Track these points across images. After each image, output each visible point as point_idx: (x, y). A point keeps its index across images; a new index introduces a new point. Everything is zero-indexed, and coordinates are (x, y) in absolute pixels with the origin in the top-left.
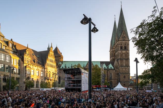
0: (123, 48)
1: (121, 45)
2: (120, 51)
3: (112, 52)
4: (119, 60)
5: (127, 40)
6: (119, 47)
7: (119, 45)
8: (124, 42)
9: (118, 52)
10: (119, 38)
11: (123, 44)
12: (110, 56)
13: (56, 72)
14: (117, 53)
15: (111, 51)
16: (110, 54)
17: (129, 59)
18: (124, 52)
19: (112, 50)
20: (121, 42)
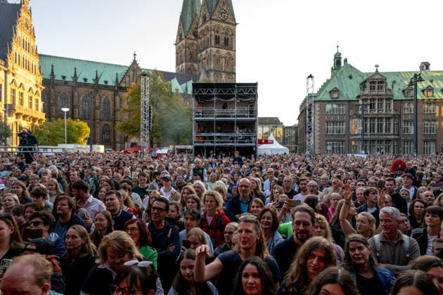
0: (222, 42)
1: (217, 32)
2: (214, 50)
3: (186, 47)
4: (212, 74)
5: (231, 21)
6: (213, 38)
7: (213, 32)
8: (224, 25)
9: (209, 50)
10: (211, 14)
11: (222, 31)
12: (177, 58)
13: (39, 89)
14: (204, 53)
15: (180, 44)
16: (177, 53)
17: (235, 74)
18: (223, 52)
19: (183, 42)
20: (217, 23)
